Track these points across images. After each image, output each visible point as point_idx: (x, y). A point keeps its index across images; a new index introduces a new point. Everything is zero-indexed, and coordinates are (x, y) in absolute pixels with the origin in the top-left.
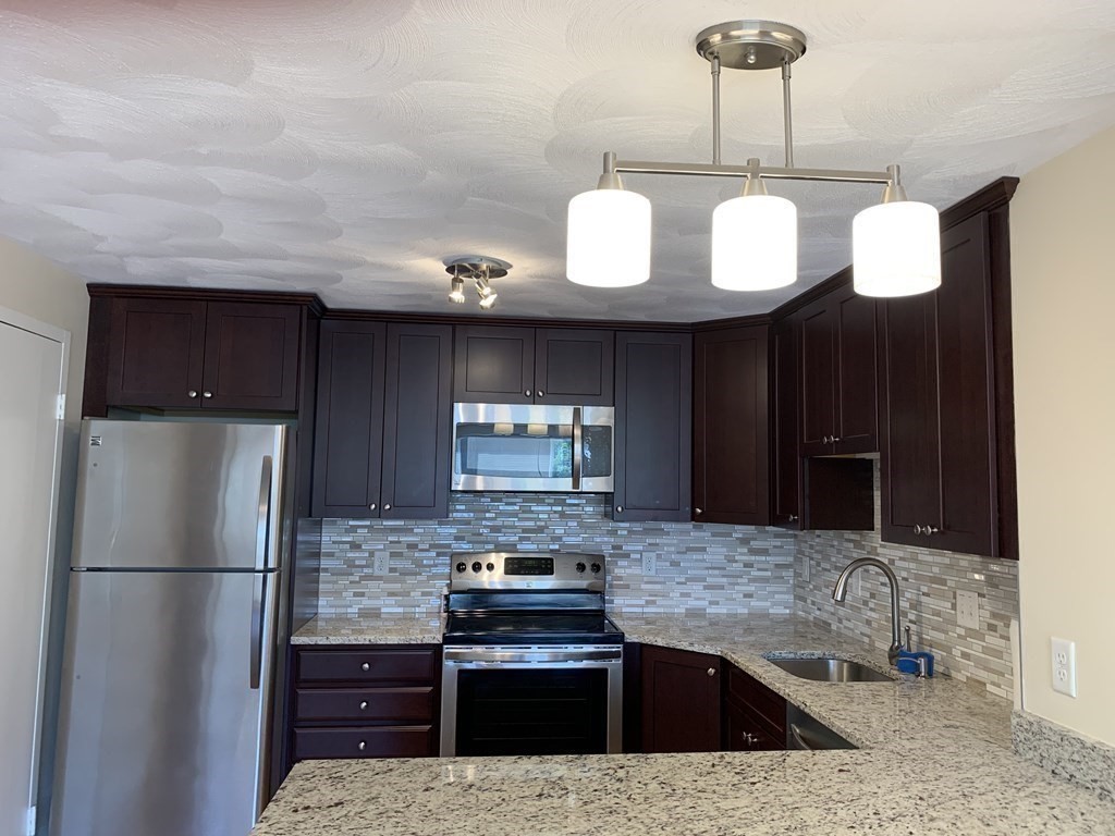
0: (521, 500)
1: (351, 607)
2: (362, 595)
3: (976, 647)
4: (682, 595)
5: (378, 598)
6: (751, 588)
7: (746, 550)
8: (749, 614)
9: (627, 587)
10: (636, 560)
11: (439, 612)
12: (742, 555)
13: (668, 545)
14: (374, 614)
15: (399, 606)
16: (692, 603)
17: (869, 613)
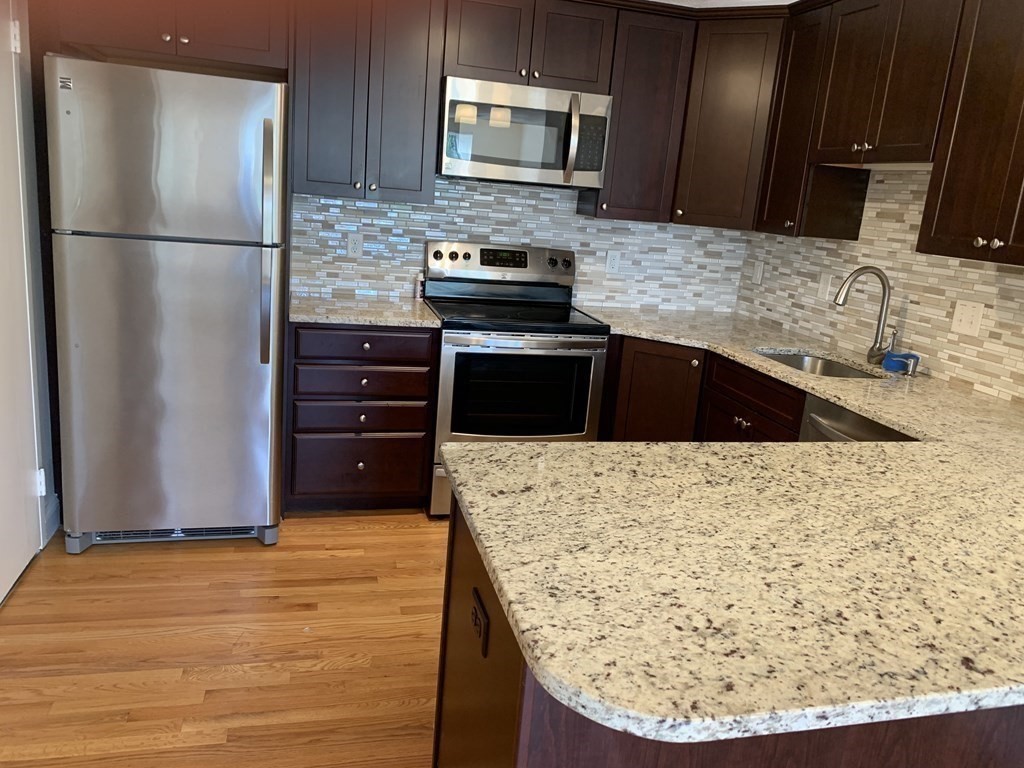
0: (496, 191)
1: (325, 286)
2: (336, 275)
3: (970, 353)
4: (640, 292)
5: (352, 280)
6: (701, 288)
7: (702, 253)
8: (696, 311)
9: (590, 282)
10: (601, 258)
11: (415, 297)
12: (698, 257)
13: (634, 245)
14: (348, 295)
15: (373, 289)
16: (647, 300)
17: (835, 316)
